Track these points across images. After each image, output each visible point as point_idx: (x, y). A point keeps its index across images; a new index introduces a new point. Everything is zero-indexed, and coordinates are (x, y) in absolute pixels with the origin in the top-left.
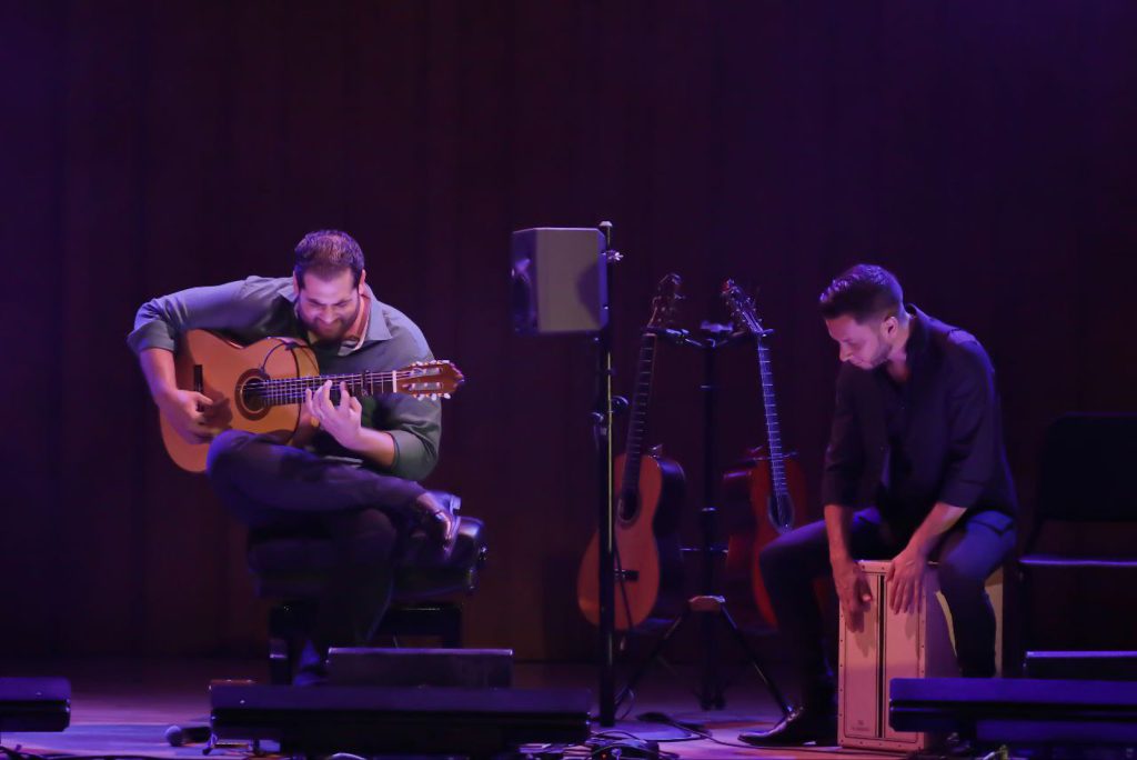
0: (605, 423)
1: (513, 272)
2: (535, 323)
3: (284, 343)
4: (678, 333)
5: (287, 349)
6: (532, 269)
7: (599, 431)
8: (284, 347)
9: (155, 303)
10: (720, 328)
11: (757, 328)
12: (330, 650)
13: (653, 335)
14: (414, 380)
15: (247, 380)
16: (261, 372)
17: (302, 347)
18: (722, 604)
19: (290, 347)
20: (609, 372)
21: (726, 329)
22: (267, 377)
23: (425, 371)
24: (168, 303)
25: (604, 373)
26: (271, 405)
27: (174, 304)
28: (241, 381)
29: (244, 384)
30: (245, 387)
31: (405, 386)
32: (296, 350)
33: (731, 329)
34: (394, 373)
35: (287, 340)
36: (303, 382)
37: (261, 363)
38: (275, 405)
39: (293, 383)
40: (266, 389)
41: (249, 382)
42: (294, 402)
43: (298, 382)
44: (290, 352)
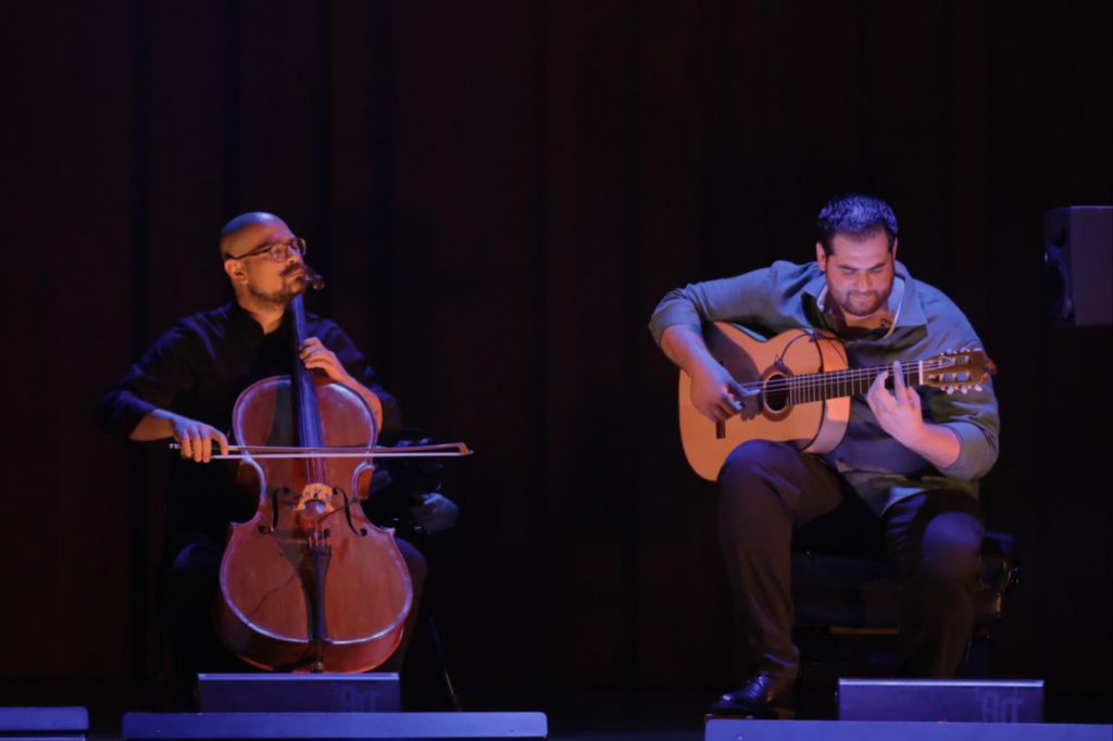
1: (1046, 256)
5: (811, 341)
8: (807, 338)
14: (942, 370)
15: (771, 375)
16: (780, 365)
17: (829, 339)
19: (814, 338)
22: (786, 371)
23: (953, 360)
26: (794, 404)
28: (764, 378)
29: (768, 381)
30: (768, 384)
31: (932, 376)
32: (821, 342)
34: (921, 363)
36: (828, 377)
37: (780, 356)
38: (798, 403)
39: (816, 378)
40: (788, 386)
41: (772, 379)
42: (817, 400)
43: (822, 377)
44: (813, 344)
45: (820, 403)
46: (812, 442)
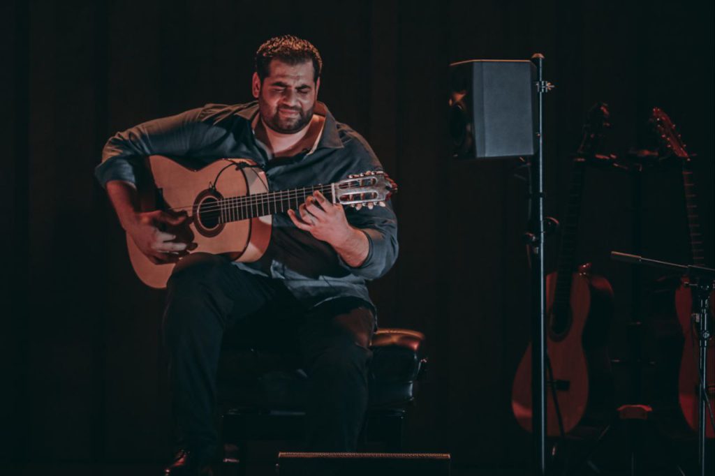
0: (537, 243)
1: (451, 102)
2: (472, 150)
3: (234, 163)
4: (607, 158)
5: (237, 169)
6: (469, 100)
7: (532, 251)
8: (235, 167)
9: (119, 136)
10: (647, 153)
11: (682, 152)
12: (280, 454)
13: (583, 160)
15: (203, 199)
16: (213, 191)
17: (251, 166)
18: (649, 412)
19: (240, 167)
20: (541, 195)
21: (653, 154)
22: (219, 195)
24: (130, 134)
25: (537, 195)
26: (225, 222)
27: (137, 134)
28: (197, 201)
29: (200, 204)
30: (201, 206)
32: (246, 169)
33: (656, 154)
35: (237, 161)
36: (253, 199)
37: (213, 183)
38: (228, 221)
39: (244, 200)
40: (220, 207)
41: (204, 202)
42: (245, 218)
43: (248, 199)
44: (239, 172)
45: (247, 221)
46: (241, 254)
